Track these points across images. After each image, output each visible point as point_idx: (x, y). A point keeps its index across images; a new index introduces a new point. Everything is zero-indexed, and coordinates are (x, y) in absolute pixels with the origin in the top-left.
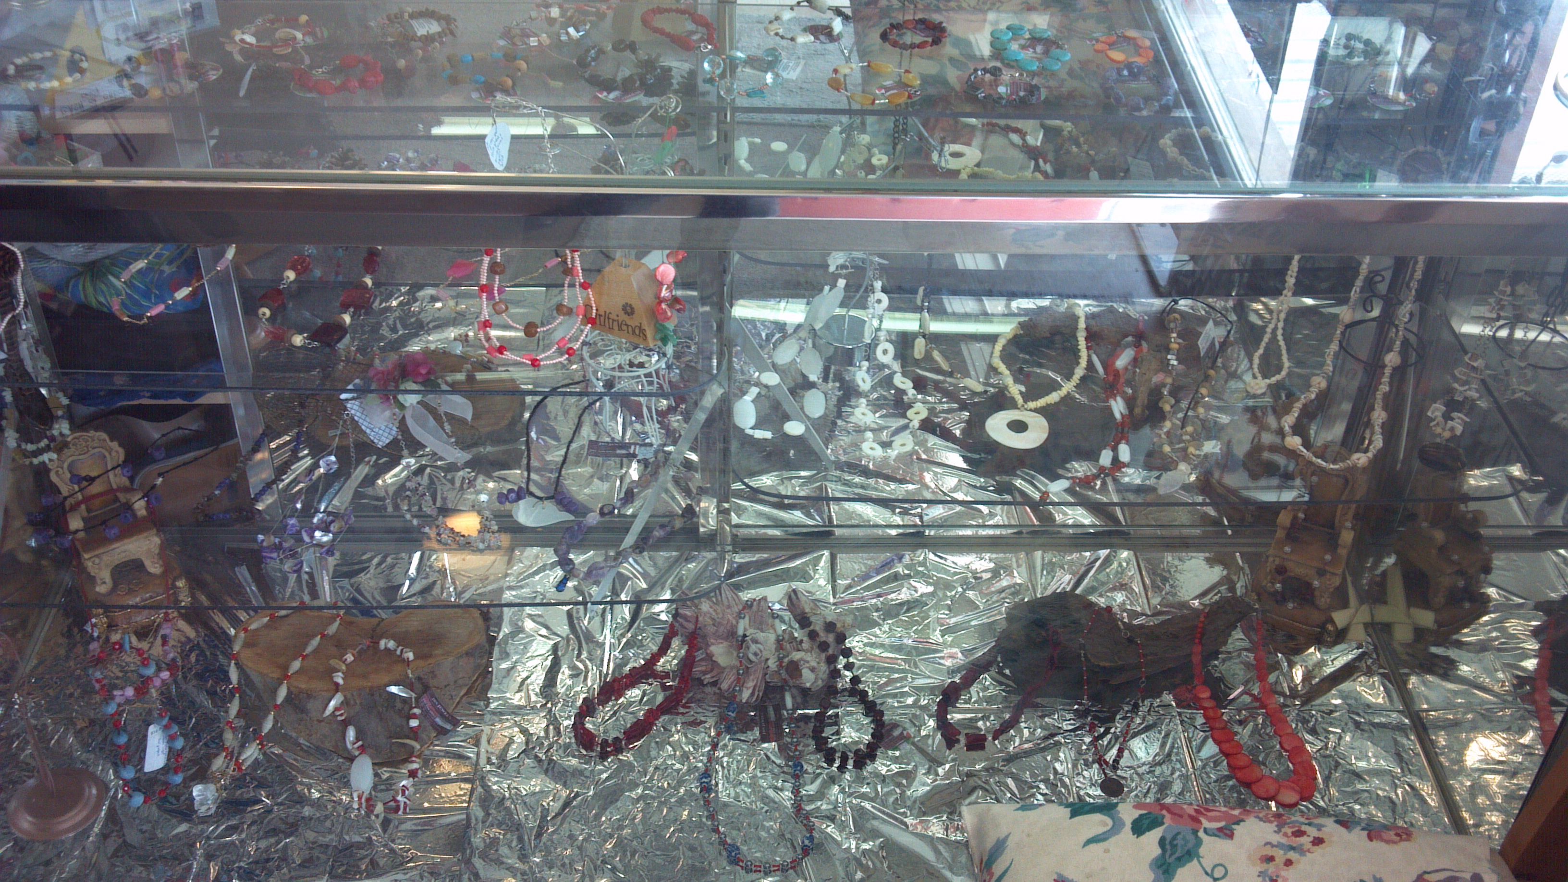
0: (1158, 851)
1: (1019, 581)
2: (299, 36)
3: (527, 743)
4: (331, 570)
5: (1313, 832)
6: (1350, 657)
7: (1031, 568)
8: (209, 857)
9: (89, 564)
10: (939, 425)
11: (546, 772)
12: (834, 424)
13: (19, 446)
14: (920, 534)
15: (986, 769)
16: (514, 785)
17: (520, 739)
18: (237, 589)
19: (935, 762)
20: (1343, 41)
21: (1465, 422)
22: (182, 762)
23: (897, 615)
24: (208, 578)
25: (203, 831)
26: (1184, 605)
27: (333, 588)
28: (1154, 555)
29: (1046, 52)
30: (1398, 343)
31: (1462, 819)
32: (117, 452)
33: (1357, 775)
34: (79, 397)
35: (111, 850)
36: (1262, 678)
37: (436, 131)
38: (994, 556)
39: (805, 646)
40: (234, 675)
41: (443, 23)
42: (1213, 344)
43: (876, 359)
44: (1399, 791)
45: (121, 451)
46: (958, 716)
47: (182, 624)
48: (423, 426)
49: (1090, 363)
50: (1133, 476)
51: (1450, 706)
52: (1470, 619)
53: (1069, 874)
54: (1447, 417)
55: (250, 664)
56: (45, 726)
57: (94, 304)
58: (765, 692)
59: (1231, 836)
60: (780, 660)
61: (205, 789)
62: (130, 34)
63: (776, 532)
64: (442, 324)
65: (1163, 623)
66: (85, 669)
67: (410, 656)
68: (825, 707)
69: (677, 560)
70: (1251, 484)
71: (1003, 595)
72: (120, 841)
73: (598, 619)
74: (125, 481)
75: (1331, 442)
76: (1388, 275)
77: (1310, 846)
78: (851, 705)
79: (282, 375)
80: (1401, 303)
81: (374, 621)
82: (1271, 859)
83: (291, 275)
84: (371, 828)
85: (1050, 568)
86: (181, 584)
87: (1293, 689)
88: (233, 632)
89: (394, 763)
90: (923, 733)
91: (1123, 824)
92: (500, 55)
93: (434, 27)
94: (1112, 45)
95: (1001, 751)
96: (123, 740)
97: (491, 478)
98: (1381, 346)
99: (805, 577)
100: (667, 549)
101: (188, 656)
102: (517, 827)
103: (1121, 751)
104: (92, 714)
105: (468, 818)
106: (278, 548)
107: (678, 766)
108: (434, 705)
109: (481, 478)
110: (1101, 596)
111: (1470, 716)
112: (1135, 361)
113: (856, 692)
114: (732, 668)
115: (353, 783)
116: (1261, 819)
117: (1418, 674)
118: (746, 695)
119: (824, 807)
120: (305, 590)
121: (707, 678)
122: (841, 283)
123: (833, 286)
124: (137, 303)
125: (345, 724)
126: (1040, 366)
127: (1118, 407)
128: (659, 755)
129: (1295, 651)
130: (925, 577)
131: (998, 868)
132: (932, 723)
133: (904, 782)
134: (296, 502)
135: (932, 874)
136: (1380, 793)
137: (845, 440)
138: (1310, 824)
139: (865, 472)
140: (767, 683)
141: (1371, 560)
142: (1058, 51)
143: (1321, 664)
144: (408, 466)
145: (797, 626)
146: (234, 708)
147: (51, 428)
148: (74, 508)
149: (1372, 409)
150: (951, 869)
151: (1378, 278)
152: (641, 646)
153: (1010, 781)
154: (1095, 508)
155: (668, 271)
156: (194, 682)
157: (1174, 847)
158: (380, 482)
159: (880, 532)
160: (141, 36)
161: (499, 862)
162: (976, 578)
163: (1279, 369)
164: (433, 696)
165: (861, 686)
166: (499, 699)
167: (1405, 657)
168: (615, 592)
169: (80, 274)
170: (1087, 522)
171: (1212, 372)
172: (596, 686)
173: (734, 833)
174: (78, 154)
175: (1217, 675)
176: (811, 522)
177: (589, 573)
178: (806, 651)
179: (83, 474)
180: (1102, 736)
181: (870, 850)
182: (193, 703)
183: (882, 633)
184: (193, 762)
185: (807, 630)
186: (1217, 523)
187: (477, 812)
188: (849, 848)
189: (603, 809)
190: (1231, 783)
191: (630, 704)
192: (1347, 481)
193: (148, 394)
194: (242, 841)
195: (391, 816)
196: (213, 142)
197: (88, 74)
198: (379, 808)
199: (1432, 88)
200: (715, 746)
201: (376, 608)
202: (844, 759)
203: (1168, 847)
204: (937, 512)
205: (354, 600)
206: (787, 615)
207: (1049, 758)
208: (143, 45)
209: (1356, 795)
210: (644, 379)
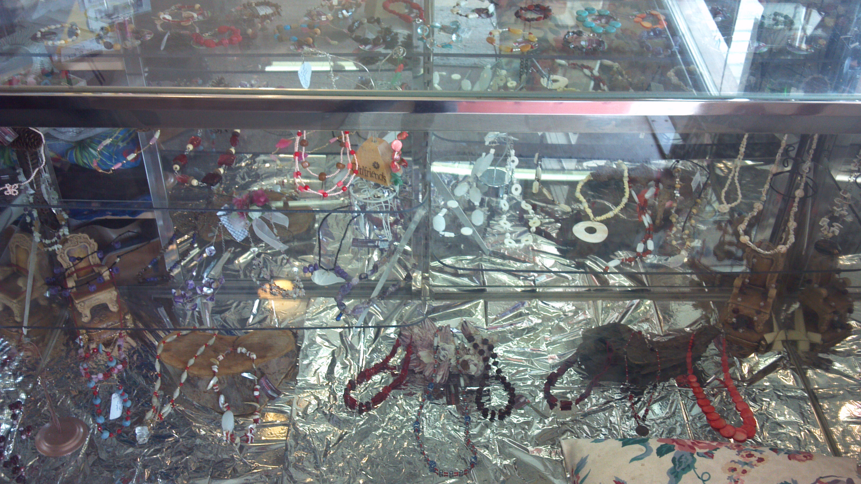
0: (671, 465)
1: (589, 317)
2: (195, 15)
3: (318, 405)
4: (210, 309)
5: (758, 455)
6: (774, 359)
7: (596, 309)
8: (145, 466)
9: (78, 306)
10: (544, 231)
11: (329, 420)
12: (486, 230)
13: (41, 241)
14: (534, 291)
15: (572, 421)
16: (311, 427)
17: (314, 402)
18: (159, 321)
19: (543, 416)
20: (773, 16)
21: (840, 228)
22: (130, 414)
23: (522, 335)
24: (143, 314)
25: (141, 452)
26: (682, 330)
27: (212, 319)
28: (665, 303)
29: (607, 23)
30: (803, 184)
31: (838, 449)
32: (94, 245)
33: (779, 425)
34: (73, 214)
35: (91, 463)
36: (725, 371)
37: (268, 69)
38: (575, 303)
39: (471, 352)
40: (158, 367)
41: (274, 8)
42: (699, 185)
43: (511, 193)
44: (802, 433)
45: (96, 244)
46: (556, 391)
47: (129, 339)
48: (262, 230)
49: (631, 195)
50: (651, 259)
51: (830, 386)
52: (841, 338)
53: (623, 478)
54: (830, 225)
55: (167, 361)
56: (55, 394)
57: (81, 163)
58: (449, 378)
59: (712, 457)
60: (457, 360)
61: (142, 429)
62: (103, 14)
63: (455, 290)
64: (270, 175)
65: (670, 340)
66: (75, 363)
67: (254, 356)
68: (482, 385)
69: (400, 305)
70: (718, 263)
71: (580, 325)
72: (96, 457)
73: (356, 337)
74: (98, 261)
75: (764, 240)
76: (796, 146)
77: (756, 462)
78: (496, 384)
79: (184, 202)
80: (804, 162)
81: (235, 337)
82: (734, 470)
83: (191, 147)
84: (233, 451)
85: (606, 310)
86: (128, 317)
87: (743, 376)
88: (157, 343)
89: (245, 415)
90: (537, 400)
91: (651, 450)
92: (305, 26)
93: (269, 11)
94: (643, 19)
95: (580, 411)
96: (98, 402)
97: (297, 260)
98: (792, 186)
99: (470, 314)
100: (395, 299)
101: (132, 356)
102: (314, 451)
103: (647, 411)
104: (80, 388)
105: (286, 445)
106: (183, 296)
107: (401, 418)
108: (267, 384)
109: (291, 260)
110: (635, 325)
111: (841, 392)
112: (656, 195)
113: (499, 378)
114: (431, 364)
115: (223, 426)
116: (729, 448)
117: (812, 369)
118: (438, 379)
119: (483, 441)
120: (196, 321)
121: (417, 370)
122: (492, 151)
123: (488, 153)
124: (105, 164)
125: (219, 394)
126: (601, 198)
127: (646, 220)
128: (391, 412)
129: (743, 356)
130: (537, 315)
131: (582, 474)
132: (541, 395)
133: (526, 427)
134: (192, 272)
135: (542, 478)
136: (792, 434)
137: (492, 239)
138: (756, 451)
139: (503, 257)
140: (450, 372)
141: (785, 305)
142: (613, 22)
143: (757, 363)
144: (254, 252)
145: (466, 341)
146: (158, 385)
147: (58, 231)
148: (70, 275)
149: (788, 221)
150: (553, 476)
151: (791, 148)
152: (380, 351)
153: (585, 427)
154: (630, 276)
155: (398, 145)
156: (136, 371)
157: (680, 463)
158: (237, 262)
159: (511, 290)
160: (109, 16)
161: (303, 470)
162: (565, 315)
163: (736, 200)
164: (267, 378)
165: (502, 374)
166: (302, 380)
167: (804, 359)
168: (366, 322)
169: (74, 147)
170: (627, 284)
171: (699, 201)
172: (356, 374)
173: (433, 454)
174: (73, 81)
175: (700, 369)
176: (473, 284)
177: (354, 311)
178: (472, 355)
179: (76, 256)
180: (636, 403)
181: (508, 465)
182: (135, 382)
183: (514, 345)
184: (136, 414)
185: (472, 343)
186: (700, 285)
187: (292, 442)
188: (496, 464)
189: (360, 441)
190: (708, 429)
191: (375, 383)
192: (772, 261)
193: (110, 213)
194: (163, 458)
195: (244, 444)
196: (146, 74)
197: (79, 38)
198: (238, 440)
199: (823, 42)
200: (421, 407)
201: (235, 329)
202: (493, 414)
203: (677, 463)
204: (543, 279)
205: (223, 326)
206: (461, 335)
207: (607, 414)
208: (110, 21)
209: (778, 436)
210: (383, 205)
